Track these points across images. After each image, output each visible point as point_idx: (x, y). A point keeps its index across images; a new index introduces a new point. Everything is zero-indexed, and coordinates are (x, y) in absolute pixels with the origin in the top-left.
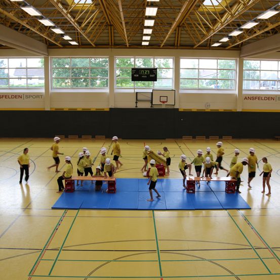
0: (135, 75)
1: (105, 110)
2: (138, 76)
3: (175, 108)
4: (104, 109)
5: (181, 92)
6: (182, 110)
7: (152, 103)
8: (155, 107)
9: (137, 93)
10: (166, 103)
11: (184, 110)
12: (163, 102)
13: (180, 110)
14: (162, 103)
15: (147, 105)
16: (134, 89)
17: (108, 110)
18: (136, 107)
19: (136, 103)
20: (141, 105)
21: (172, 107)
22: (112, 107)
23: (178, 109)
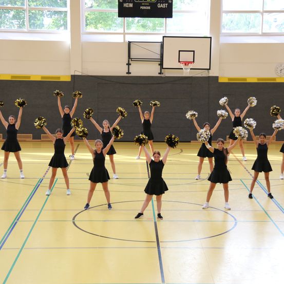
0: (126, 5)
1: (62, 79)
2: (131, 5)
3: (211, 75)
4: (59, 78)
5: (223, 40)
6: (226, 81)
7: (161, 64)
8: (167, 74)
9: (130, 43)
10: (191, 66)
11: (229, 79)
12: (186, 63)
13: (220, 81)
14: (182, 66)
15: (151, 70)
16: (124, 34)
17: (69, 79)
18: (129, 73)
19: (129, 64)
20: (139, 70)
21: (204, 74)
22: (77, 73)
23: (217, 78)
